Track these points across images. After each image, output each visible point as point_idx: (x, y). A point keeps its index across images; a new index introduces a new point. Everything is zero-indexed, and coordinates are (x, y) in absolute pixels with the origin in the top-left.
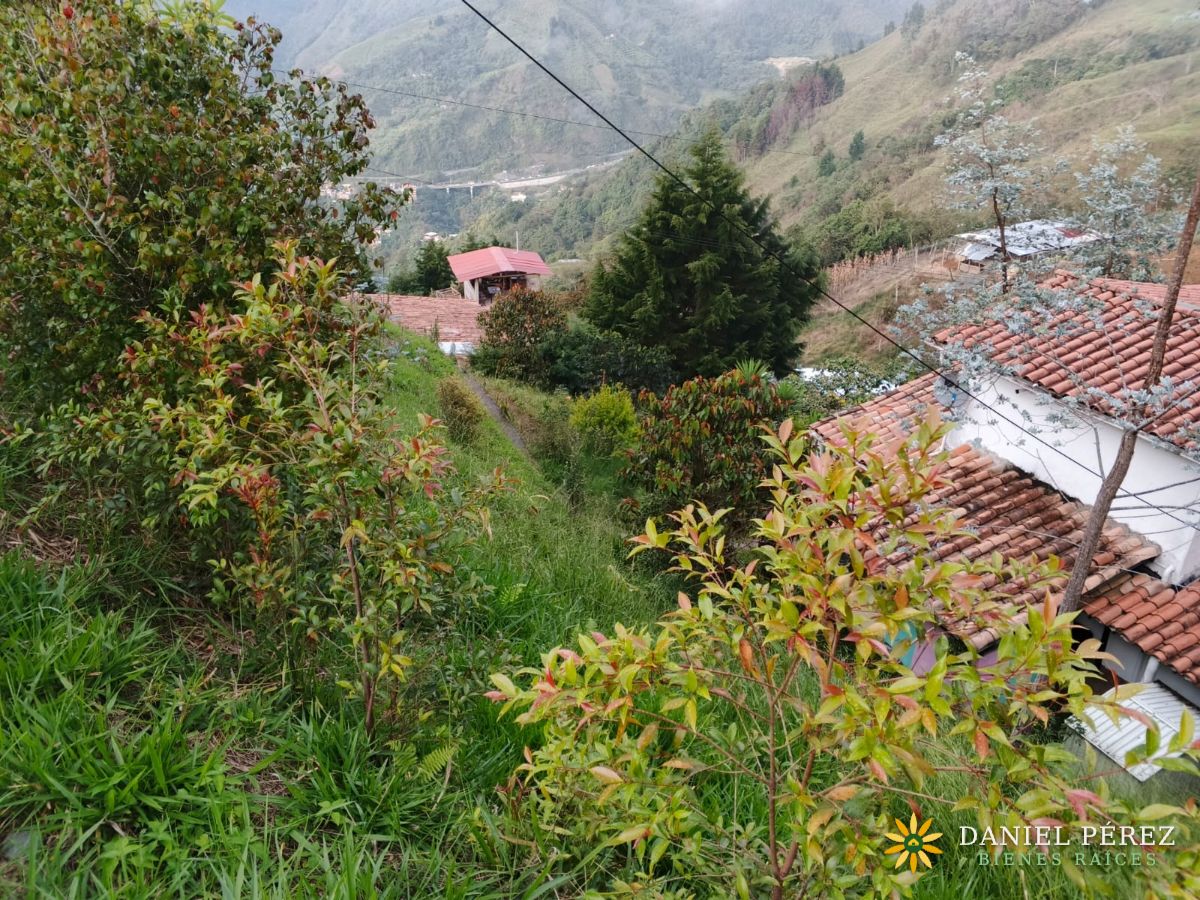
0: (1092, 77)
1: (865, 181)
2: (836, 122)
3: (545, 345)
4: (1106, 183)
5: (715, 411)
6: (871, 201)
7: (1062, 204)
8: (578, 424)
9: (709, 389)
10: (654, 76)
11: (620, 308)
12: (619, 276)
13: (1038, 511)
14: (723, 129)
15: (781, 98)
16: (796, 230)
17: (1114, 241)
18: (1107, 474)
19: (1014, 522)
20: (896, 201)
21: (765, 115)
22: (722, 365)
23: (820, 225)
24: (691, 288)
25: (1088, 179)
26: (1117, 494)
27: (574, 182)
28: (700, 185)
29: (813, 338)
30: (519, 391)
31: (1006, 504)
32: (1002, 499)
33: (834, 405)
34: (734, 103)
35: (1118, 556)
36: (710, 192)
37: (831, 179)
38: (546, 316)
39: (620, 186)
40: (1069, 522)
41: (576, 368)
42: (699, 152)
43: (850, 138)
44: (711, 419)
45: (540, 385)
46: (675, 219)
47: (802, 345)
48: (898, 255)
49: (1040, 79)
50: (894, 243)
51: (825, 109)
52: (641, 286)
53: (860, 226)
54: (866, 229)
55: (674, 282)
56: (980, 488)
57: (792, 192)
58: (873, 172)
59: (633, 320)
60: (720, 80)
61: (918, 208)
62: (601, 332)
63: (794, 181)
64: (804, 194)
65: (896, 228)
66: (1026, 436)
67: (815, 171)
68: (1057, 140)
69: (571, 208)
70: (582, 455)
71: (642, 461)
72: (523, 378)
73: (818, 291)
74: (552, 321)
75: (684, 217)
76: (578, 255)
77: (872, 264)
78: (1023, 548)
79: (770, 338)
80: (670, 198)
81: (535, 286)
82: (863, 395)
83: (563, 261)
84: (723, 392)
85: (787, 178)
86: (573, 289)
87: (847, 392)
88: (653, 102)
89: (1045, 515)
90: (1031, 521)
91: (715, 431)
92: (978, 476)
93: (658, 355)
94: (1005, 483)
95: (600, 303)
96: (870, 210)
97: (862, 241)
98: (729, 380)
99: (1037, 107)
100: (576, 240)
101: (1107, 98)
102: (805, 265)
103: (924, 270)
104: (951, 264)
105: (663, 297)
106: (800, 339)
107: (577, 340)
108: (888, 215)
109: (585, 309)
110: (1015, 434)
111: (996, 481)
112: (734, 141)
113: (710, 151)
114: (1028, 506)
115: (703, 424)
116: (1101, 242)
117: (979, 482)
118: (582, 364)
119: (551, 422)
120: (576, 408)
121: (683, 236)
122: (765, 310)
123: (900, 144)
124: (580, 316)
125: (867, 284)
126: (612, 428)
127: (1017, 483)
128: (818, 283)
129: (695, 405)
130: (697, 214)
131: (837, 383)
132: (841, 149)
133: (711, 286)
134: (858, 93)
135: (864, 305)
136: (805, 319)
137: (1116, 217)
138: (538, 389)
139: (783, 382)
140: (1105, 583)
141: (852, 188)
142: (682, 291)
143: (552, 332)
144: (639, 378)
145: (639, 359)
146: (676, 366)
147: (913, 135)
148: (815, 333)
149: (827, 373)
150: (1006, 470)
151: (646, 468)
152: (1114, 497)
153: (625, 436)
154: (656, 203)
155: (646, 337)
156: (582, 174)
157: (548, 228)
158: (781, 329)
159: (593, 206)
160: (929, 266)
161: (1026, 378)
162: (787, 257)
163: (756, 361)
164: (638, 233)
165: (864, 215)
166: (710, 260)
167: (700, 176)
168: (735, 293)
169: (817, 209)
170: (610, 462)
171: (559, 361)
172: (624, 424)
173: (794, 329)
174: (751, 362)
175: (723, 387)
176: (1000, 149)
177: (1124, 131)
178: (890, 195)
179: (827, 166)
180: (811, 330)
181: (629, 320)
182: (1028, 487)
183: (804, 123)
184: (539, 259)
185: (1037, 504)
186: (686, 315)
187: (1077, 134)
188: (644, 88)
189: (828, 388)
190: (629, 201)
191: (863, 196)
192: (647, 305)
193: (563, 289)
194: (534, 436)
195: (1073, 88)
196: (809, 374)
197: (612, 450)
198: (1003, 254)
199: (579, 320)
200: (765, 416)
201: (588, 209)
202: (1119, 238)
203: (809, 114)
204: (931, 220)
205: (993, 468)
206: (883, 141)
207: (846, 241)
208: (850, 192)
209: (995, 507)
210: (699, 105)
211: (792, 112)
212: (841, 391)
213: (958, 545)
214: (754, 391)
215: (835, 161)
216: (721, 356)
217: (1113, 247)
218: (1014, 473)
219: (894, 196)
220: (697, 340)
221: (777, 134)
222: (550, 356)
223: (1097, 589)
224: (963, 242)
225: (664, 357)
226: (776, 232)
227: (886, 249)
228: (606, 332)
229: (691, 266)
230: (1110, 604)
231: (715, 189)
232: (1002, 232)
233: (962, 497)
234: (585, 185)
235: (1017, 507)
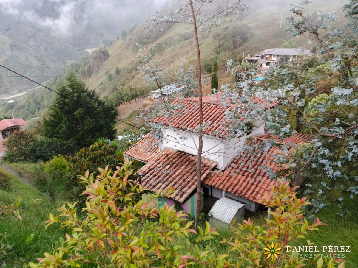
0: (173, 46)
1: (122, 80)
2: (109, 65)
3: (31, 148)
4: (182, 73)
5: (92, 156)
6: (125, 86)
7: (174, 80)
8: (48, 171)
9: (88, 150)
10: (50, 58)
11: (55, 130)
12: (52, 121)
13: (187, 160)
14: (76, 71)
15: (92, 60)
16: (106, 97)
17: (188, 88)
18: (198, 148)
19: (182, 165)
20: (132, 85)
21: (88, 66)
22: (93, 140)
23: (113, 94)
24: (77, 120)
25: (178, 73)
26: (202, 153)
27: (30, 93)
28: (72, 89)
29: (119, 127)
30: (24, 165)
31: (179, 161)
32: (178, 160)
33: (129, 145)
34: (78, 63)
35: (209, 167)
36: (75, 90)
37: (112, 81)
38: (29, 138)
39: (46, 92)
40: (195, 161)
41: (44, 153)
42: (69, 79)
43: (115, 69)
44: (91, 159)
45: (32, 161)
46: (66, 100)
47: (116, 130)
48: (137, 100)
49: (161, 48)
50: (135, 97)
51: (105, 62)
52: (60, 122)
53: (124, 93)
54: (126, 94)
55: (71, 119)
56: (172, 158)
57: (102, 86)
58: (124, 78)
59: (60, 133)
60: (72, 57)
61: (138, 86)
62: (50, 139)
63: (102, 84)
64: (106, 87)
65: (134, 93)
66: (177, 144)
67: (108, 80)
68: (169, 63)
69: (31, 102)
70: (52, 180)
71: (72, 178)
72: (25, 160)
73: (116, 114)
74: (31, 139)
75: (69, 99)
76: (37, 115)
77: (130, 103)
78: (186, 171)
79: (106, 130)
80: (63, 94)
81: (23, 129)
82: (136, 140)
83: (32, 119)
84: (93, 150)
85: (100, 83)
86: (37, 127)
87: (132, 140)
88: (51, 66)
89: (189, 161)
90: (186, 164)
91: (93, 163)
92: (171, 155)
93: (71, 142)
94: (178, 155)
95: (47, 130)
96: (126, 88)
97: (126, 97)
98: (94, 146)
99: (162, 55)
100: (35, 111)
101: (178, 51)
102: (111, 107)
103: (144, 103)
104: (151, 100)
105: (68, 124)
106: (115, 128)
107: (42, 144)
108: (131, 89)
109: (43, 133)
110: (174, 144)
111: (175, 155)
112: (80, 74)
113: (73, 79)
114: (185, 160)
115: (89, 161)
116: (185, 88)
117: (171, 157)
118: (46, 151)
119: (38, 172)
120: (46, 166)
121: (70, 105)
122: (102, 122)
123: (129, 69)
124: (41, 135)
125: (130, 109)
126: (60, 169)
127: (180, 155)
128: (116, 112)
129: (85, 156)
130: (73, 98)
131: (129, 139)
132: (113, 73)
133: (83, 118)
134: (114, 56)
135: (131, 115)
136: (115, 122)
137: (187, 81)
138: (31, 163)
139: (113, 142)
140: (207, 175)
141: (119, 83)
142: (74, 121)
143: (32, 143)
144: (66, 151)
145: (65, 145)
146: (78, 144)
147: (132, 66)
148: (120, 125)
149: (125, 136)
150: (177, 152)
151: (74, 180)
152: (201, 154)
153: (66, 171)
154: (59, 96)
155: (66, 137)
156: (32, 91)
157: (24, 109)
158: (108, 126)
159: (39, 100)
160: (146, 101)
161: (175, 127)
162: (105, 106)
163: (102, 137)
164: (55, 106)
165: (124, 90)
166: (81, 110)
167: (71, 86)
168: (91, 119)
169: (111, 90)
170: (62, 180)
171: (37, 151)
172: (64, 167)
173: (112, 125)
174: (101, 138)
175: (93, 149)
176: (154, 68)
177: (183, 59)
178: (130, 84)
179: (110, 78)
180: (118, 125)
181: (59, 133)
182: (183, 155)
183: (100, 67)
184: (23, 120)
185: (187, 159)
186: (77, 128)
187: (173, 61)
188: (48, 62)
189: (126, 140)
190: (51, 97)
191: (123, 85)
192: (63, 127)
193: (34, 128)
194: (33, 179)
195: (169, 50)
196: (120, 138)
197: (62, 176)
198: (163, 95)
199: (41, 137)
200: (108, 154)
201: (37, 101)
202: (189, 87)
203: (101, 64)
204: (143, 89)
205: (174, 152)
206: (124, 69)
207: (121, 98)
208: (119, 84)
209: (177, 162)
210: (67, 65)
211: (96, 64)
212: (130, 141)
213: (170, 175)
214: (103, 147)
215: (112, 76)
216: (92, 138)
217: (188, 89)
218: (179, 152)
219: (132, 83)
220: (83, 135)
221: (93, 71)
222: (33, 151)
223: (206, 177)
224: (152, 94)
225: (73, 142)
226: (99, 99)
227: (133, 99)
228: (51, 139)
229: (75, 113)
230: (210, 180)
231: (77, 89)
232: (161, 90)
233: (168, 162)
234: (34, 94)
235: (182, 161)
